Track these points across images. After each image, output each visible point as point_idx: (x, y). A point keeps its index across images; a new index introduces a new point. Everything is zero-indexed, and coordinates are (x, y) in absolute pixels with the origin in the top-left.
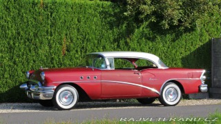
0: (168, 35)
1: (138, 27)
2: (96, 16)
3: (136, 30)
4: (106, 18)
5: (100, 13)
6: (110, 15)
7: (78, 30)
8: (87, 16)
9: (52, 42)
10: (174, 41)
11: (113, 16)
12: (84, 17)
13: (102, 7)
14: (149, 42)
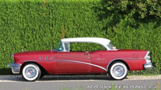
0: (149, 23)
1: (123, 18)
2: (88, 11)
3: (122, 20)
4: (96, 12)
5: (91, 8)
6: (100, 10)
7: (74, 22)
8: (81, 11)
9: (53, 31)
10: (155, 27)
11: (103, 10)
12: (78, 12)
13: (93, 4)
14: (133, 29)
